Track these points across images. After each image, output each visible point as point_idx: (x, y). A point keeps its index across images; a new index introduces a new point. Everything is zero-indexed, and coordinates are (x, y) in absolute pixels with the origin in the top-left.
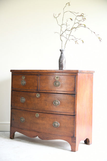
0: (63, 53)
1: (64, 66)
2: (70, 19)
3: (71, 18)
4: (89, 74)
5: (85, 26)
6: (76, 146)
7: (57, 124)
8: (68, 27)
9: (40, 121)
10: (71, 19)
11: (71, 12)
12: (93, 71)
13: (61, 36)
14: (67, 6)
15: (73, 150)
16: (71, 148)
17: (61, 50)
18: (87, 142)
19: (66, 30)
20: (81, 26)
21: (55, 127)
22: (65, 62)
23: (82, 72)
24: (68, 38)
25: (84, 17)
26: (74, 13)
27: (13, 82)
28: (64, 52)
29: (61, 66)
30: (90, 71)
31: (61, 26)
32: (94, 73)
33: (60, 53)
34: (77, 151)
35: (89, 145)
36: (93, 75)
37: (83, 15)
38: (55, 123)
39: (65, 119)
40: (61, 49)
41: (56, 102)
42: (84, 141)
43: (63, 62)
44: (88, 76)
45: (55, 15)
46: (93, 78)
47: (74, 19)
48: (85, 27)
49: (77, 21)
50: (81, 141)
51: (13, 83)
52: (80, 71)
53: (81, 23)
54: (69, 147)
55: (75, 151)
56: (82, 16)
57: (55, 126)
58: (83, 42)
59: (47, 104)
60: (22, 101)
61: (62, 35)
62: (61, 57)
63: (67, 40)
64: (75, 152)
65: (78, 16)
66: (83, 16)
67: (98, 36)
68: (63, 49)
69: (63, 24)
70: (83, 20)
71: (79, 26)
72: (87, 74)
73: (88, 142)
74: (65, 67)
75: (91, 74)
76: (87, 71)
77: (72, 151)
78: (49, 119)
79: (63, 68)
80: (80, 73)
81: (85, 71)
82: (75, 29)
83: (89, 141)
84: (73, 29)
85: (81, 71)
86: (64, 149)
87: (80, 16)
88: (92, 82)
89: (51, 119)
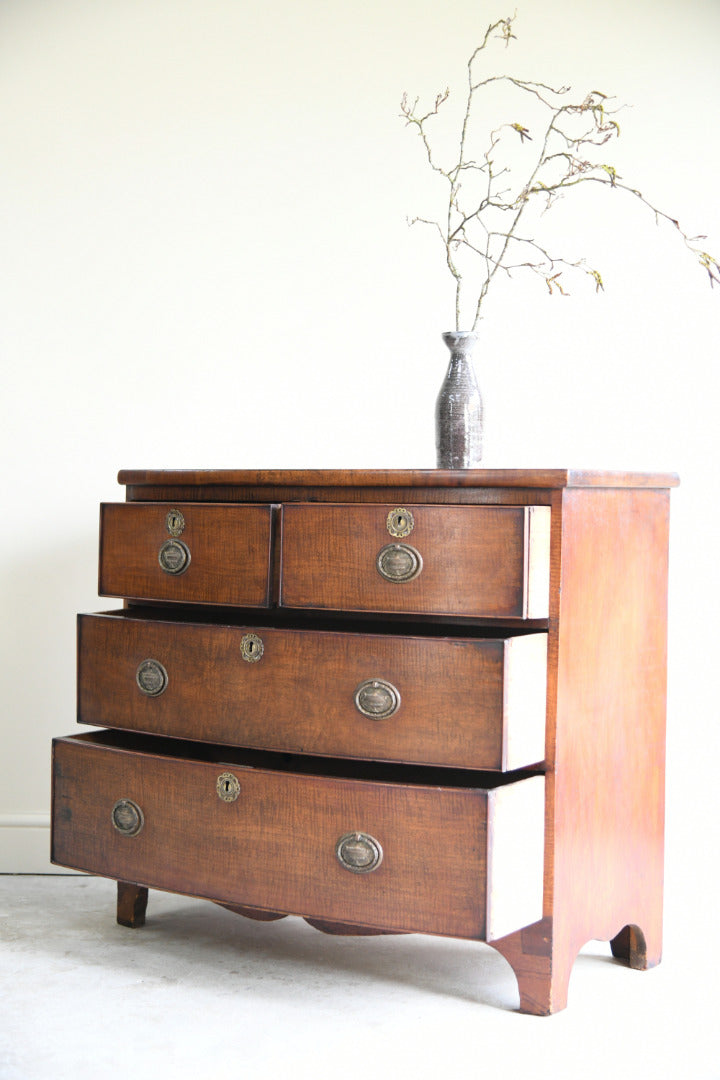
0: (467, 358)
1: (471, 442)
2: (516, 127)
3: (523, 125)
4: (640, 495)
5: (613, 176)
6: (549, 974)
7: (368, 850)
8: (497, 185)
9: (246, 830)
10: (523, 132)
11: (517, 83)
12: (665, 477)
13: (453, 244)
14: (496, 40)
15: (534, 1004)
16: (522, 993)
17: (449, 339)
18: (627, 949)
19: (487, 202)
20: (583, 176)
21: (356, 873)
22: (481, 418)
23: (589, 483)
24: (496, 258)
25: (607, 119)
26: (540, 90)
27: (106, 551)
28: (471, 353)
29: (450, 441)
30: (646, 477)
31: (452, 176)
32: (674, 492)
33: (447, 354)
34: (558, 1010)
35: (645, 968)
36: (668, 500)
37: (597, 100)
38: (349, 843)
39: (420, 816)
40: (452, 329)
41: (376, 694)
42: (613, 943)
43: (466, 417)
44: (636, 511)
45: (409, 106)
46: (666, 520)
47: (537, 131)
48: (613, 184)
49: (557, 144)
50: (584, 940)
51: (107, 558)
52: (576, 475)
53: (585, 153)
54: (509, 988)
55: (544, 1012)
56: (595, 108)
57: (350, 861)
58: (600, 284)
59: (315, 709)
60: (144, 686)
61: (459, 236)
62: (451, 383)
63: (492, 266)
64: (542, 1014)
65: (566, 108)
66: (600, 108)
67: (701, 245)
68: (465, 327)
69: (466, 160)
70: (603, 135)
71: (572, 179)
72: (626, 495)
73: (634, 948)
74: (480, 448)
75: (655, 497)
76: (630, 476)
77: (522, 1010)
78: (306, 812)
79: (465, 458)
80: (580, 492)
81: (609, 475)
82: (545, 194)
83: (642, 947)
84: (531, 196)
85: (585, 474)
86: (472, 999)
87: (583, 108)
88: (664, 551)
89: (320, 815)
